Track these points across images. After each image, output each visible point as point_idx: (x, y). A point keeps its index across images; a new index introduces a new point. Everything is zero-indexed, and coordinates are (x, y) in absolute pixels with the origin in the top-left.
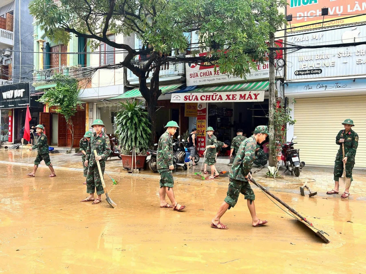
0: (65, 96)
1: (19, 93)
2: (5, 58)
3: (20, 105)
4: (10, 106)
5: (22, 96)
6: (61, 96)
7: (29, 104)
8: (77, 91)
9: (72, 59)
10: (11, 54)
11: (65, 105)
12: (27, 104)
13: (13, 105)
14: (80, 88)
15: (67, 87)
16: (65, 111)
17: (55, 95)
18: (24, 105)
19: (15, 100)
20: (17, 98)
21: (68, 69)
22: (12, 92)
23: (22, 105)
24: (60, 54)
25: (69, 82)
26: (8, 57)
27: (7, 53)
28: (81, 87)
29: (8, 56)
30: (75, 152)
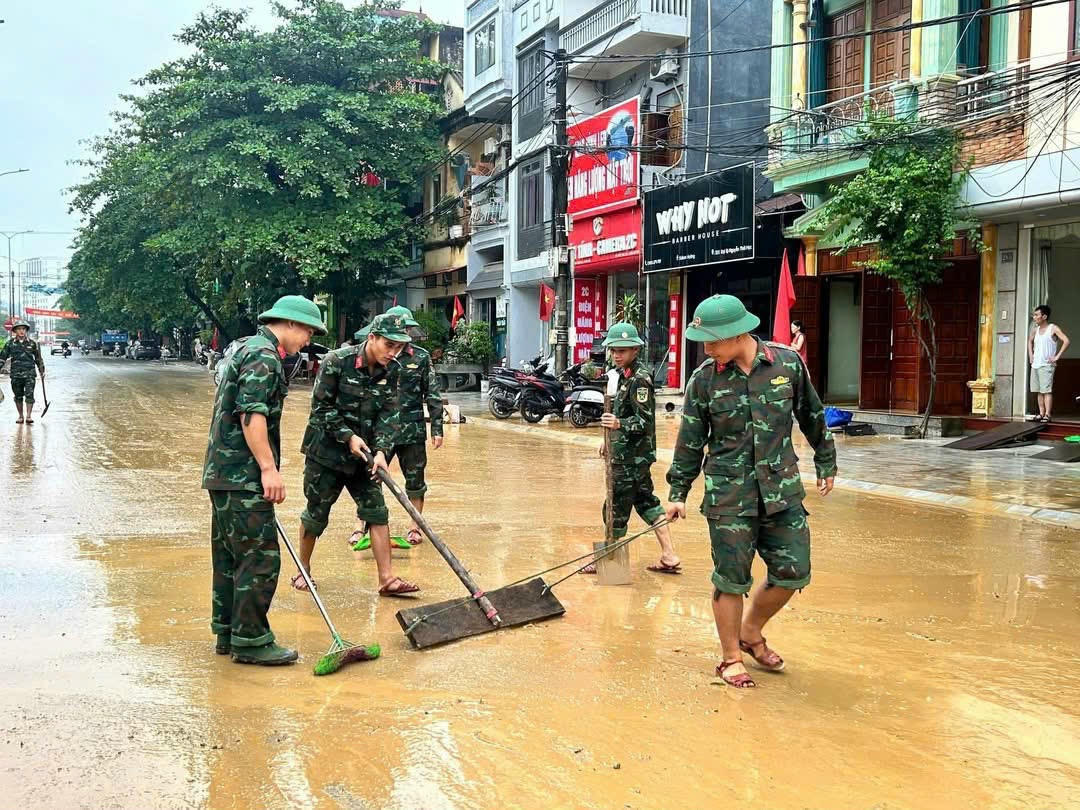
0: (910, 205)
1: (715, 209)
2: (660, 89)
3: (717, 252)
4: (683, 258)
5: (724, 220)
6: (895, 207)
7: (749, 248)
8: (957, 177)
9: (932, 49)
10: (679, 70)
11: (908, 242)
12: (743, 248)
13: (693, 256)
14: (970, 164)
15: (920, 166)
16: (904, 264)
17: (867, 202)
18: (732, 251)
19: (699, 237)
20: (708, 227)
21: (914, 91)
22: (688, 207)
23: (723, 252)
24: (868, 38)
25: (922, 143)
26: (667, 85)
27: (667, 68)
28: (972, 162)
29: (669, 79)
30: (940, 434)
